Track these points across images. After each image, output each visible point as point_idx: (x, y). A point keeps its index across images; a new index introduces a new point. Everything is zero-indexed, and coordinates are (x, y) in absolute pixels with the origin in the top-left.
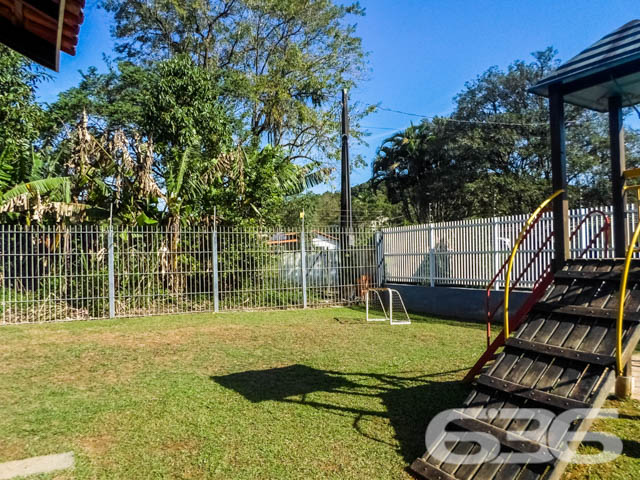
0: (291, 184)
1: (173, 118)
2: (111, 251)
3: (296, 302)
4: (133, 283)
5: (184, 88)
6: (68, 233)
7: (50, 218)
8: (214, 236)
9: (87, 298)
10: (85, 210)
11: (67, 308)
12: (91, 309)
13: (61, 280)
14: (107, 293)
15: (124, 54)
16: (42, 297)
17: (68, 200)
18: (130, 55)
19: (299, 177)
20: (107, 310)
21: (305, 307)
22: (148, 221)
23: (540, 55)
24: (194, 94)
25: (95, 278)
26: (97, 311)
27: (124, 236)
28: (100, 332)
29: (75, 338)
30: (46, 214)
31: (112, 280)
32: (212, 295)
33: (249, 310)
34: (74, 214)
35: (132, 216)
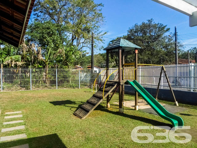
0: (78, 57)
1: (47, 40)
2: (31, 74)
3: (77, 87)
4: (36, 82)
5: (50, 32)
6: (20, 69)
7: (16, 66)
8: (57, 70)
9: (25, 85)
10: (25, 64)
11: (20, 88)
12: (26, 88)
13: (19, 81)
14: (30, 84)
15: (36, 16)
16: (14, 85)
17: (20, 61)
18: (38, 16)
19: (80, 55)
20: (30, 88)
21: (80, 88)
22: (40, 66)
23: (149, 21)
24: (52, 34)
25: (27, 81)
26: (27, 88)
27: (34, 70)
28: (28, 93)
29: (22, 95)
30: (15, 64)
31: (31, 81)
32: (56, 85)
33: (65, 89)
34: (22, 65)
35: (36, 65)
